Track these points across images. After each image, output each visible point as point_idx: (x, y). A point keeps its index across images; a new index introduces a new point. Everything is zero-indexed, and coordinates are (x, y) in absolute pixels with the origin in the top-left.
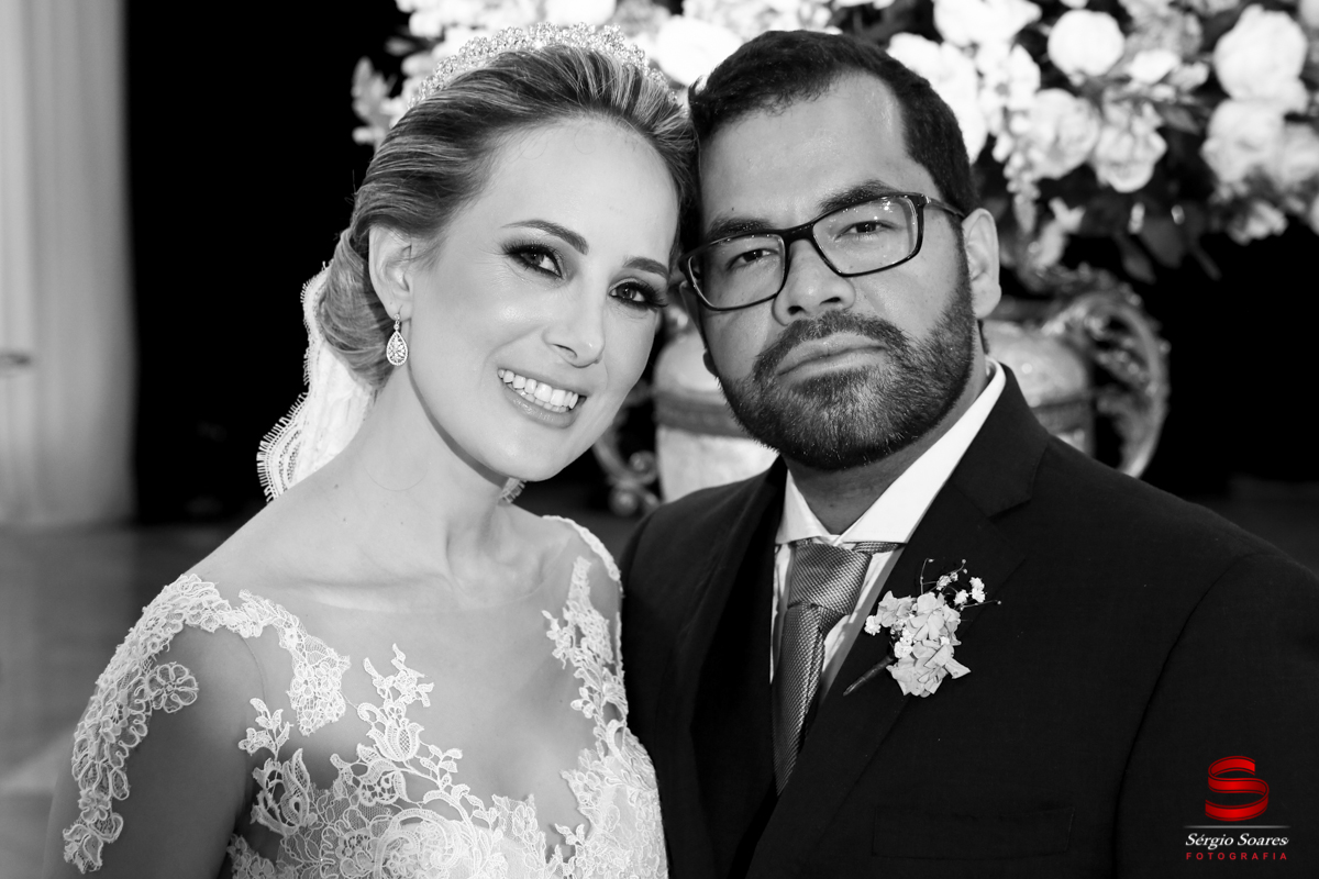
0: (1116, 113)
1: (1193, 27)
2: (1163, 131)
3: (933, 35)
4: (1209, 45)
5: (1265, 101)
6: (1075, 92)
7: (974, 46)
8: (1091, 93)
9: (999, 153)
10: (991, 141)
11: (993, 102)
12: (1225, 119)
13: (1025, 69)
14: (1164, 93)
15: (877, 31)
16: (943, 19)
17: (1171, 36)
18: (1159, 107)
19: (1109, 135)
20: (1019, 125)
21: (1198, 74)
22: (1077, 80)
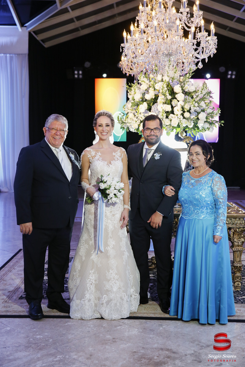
0: (189, 121)
1: (197, 113)
2: (193, 122)
3: (174, 114)
4: (198, 115)
5: (203, 120)
6: (186, 119)
7: (177, 115)
8: (187, 119)
9: (180, 124)
10: (179, 123)
11: (179, 120)
12: (199, 122)
13: (182, 117)
14: (193, 119)
15: (169, 113)
16: (175, 113)
17: (194, 114)
18: (193, 120)
19: (189, 123)
20: (181, 122)
21: (196, 118)
22: (186, 118)
